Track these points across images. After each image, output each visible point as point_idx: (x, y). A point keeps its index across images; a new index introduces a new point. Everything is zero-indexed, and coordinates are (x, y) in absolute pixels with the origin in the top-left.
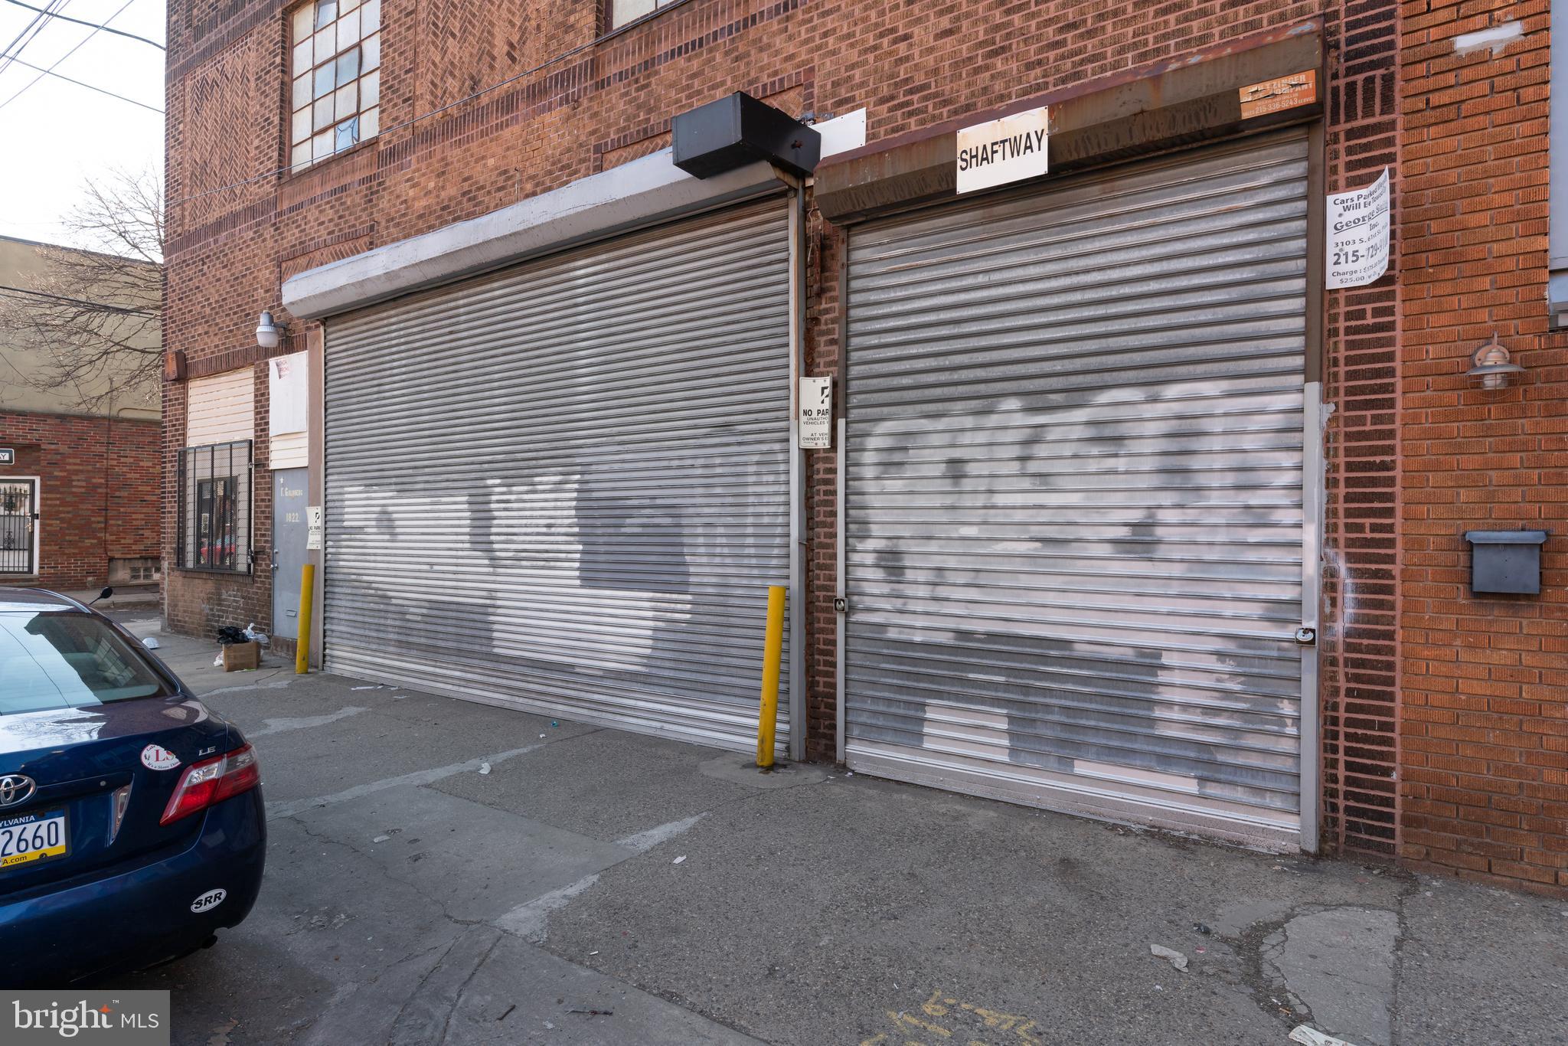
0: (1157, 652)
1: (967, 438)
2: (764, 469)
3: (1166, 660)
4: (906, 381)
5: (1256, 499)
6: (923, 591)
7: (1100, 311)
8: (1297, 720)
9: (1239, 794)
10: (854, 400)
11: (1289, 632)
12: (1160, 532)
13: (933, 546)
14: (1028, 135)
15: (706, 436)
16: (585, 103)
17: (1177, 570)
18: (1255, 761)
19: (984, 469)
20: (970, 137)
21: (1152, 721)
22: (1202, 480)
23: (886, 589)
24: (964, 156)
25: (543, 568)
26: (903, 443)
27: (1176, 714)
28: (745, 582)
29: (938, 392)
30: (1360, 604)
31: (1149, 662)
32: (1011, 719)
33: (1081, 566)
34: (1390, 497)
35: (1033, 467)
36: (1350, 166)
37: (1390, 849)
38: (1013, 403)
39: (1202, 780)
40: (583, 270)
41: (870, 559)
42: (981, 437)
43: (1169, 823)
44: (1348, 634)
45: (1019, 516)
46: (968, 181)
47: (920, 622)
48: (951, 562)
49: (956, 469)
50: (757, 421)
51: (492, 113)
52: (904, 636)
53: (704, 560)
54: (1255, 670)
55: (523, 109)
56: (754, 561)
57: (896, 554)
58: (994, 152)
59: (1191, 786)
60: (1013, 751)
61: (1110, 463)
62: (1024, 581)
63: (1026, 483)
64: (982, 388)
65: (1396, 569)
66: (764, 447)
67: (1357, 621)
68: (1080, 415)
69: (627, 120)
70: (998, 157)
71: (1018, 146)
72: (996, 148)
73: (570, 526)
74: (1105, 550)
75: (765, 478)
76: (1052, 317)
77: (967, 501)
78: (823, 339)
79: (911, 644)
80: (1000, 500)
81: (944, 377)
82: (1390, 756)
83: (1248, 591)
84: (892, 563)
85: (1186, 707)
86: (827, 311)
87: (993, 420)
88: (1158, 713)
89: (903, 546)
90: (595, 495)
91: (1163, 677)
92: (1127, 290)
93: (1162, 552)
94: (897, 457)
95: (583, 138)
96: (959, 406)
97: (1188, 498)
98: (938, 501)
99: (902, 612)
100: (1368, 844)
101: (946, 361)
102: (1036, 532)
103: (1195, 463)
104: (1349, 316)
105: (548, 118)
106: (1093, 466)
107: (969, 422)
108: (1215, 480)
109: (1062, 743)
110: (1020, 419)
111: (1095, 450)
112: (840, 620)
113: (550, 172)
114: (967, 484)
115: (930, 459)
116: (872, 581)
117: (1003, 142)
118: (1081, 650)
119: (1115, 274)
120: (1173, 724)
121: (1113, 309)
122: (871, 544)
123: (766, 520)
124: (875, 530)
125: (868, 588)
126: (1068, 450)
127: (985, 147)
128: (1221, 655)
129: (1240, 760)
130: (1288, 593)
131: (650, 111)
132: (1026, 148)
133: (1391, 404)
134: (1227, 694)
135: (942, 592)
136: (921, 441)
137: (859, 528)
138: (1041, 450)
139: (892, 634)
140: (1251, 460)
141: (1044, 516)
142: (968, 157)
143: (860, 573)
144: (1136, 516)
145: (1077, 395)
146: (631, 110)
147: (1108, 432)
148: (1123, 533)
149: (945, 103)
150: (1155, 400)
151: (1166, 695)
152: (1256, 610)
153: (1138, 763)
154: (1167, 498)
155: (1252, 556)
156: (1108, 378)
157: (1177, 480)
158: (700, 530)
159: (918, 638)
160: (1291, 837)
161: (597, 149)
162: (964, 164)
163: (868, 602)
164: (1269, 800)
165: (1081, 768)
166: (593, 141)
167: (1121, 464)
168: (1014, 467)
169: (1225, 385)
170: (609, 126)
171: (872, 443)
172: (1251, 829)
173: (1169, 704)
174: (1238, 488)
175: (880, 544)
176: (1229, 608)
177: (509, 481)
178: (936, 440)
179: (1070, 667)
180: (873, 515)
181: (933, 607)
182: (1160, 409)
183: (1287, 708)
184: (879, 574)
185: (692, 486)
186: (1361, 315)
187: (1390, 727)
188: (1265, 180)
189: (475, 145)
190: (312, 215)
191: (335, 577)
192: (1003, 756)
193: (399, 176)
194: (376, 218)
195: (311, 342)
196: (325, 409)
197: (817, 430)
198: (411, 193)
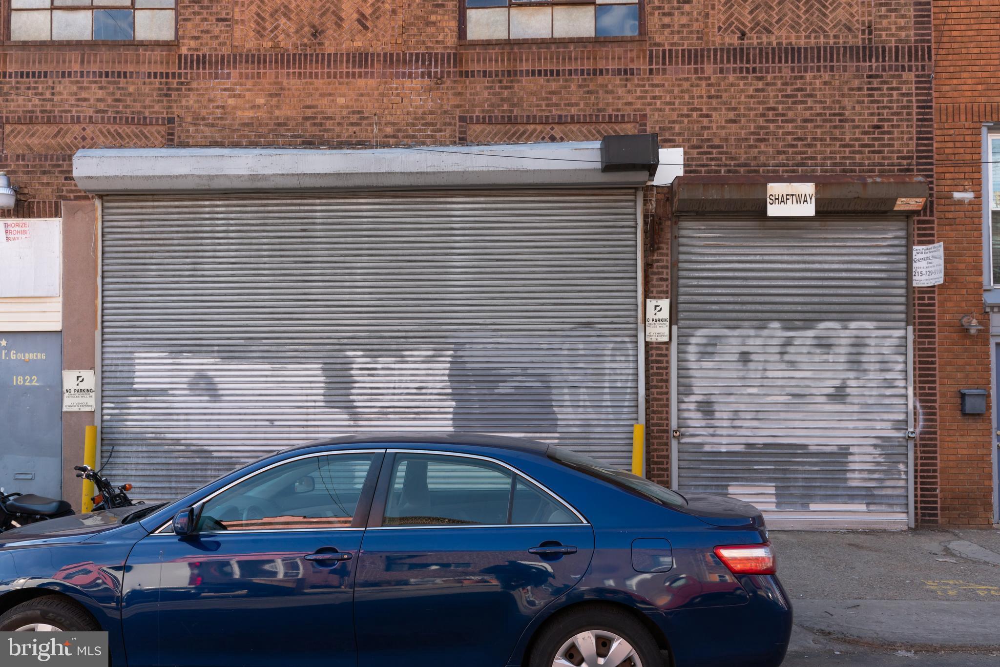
0: (848, 447)
1: (751, 341)
2: (618, 352)
3: (852, 450)
4: (714, 307)
5: (889, 375)
6: (726, 424)
7: (820, 283)
8: (906, 472)
9: (883, 508)
10: (681, 315)
11: (900, 434)
12: (848, 390)
13: (732, 399)
14: (805, 195)
15: (571, 330)
16: (448, 83)
17: (856, 408)
18: (889, 492)
19: (762, 358)
20: (775, 189)
21: (847, 479)
22: (866, 366)
23: (703, 423)
24: (771, 197)
25: (414, 419)
26: (713, 342)
27: (857, 475)
28: (603, 423)
29: (734, 315)
30: (925, 420)
31: (844, 452)
32: (776, 487)
33: (811, 408)
34: (934, 375)
35: (787, 358)
36: (919, 235)
37: (936, 522)
38: (776, 325)
39: (868, 504)
40: (459, 206)
41: (692, 407)
42: (759, 341)
43: (854, 527)
44: (921, 433)
45: (780, 383)
46: (773, 210)
47: (725, 440)
48: (742, 407)
49: (745, 358)
50: (612, 323)
51: (341, 62)
52: (716, 449)
53: (570, 410)
54: (890, 452)
55: (378, 68)
56: (610, 410)
57: (709, 403)
58: (787, 199)
59: (863, 508)
60: (778, 504)
61: (825, 357)
62: (783, 416)
63: (783, 366)
64: (759, 315)
65: (937, 405)
66: (618, 339)
67: (924, 428)
68: (811, 333)
69: (492, 105)
70: (789, 202)
71: (800, 199)
72: (788, 197)
73: (442, 388)
74: (823, 399)
75: (618, 358)
76: (796, 283)
77: (752, 374)
78: (655, 277)
79: (720, 453)
80: (770, 374)
81: (737, 307)
82: (935, 483)
83: (886, 417)
84: (707, 409)
85: (861, 471)
86: (658, 261)
87: (765, 332)
88: (849, 475)
89: (713, 399)
90: (468, 366)
91: (851, 458)
92: (832, 275)
93: (849, 400)
94: (710, 349)
95: (447, 107)
96: (746, 323)
97: (860, 375)
98: (735, 374)
99: (713, 436)
100: (929, 521)
101: (739, 299)
102: (788, 390)
103: (864, 358)
104: (919, 298)
105: (408, 83)
106: (817, 358)
107: (752, 332)
108: (872, 367)
109: (803, 496)
110: (780, 333)
111: (818, 351)
112: (674, 444)
113: (413, 125)
114: (751, 366)
115: (730, 351)
116: (695, 420)
117: (793, 195)
118: (812, 449)
119: (826, 266)
120: (855, 480)
121: (826, 283)
122: (693, 398)
123: (619, 384)
124: (696, 390)
125: (691, 423)
126: (805, 350)
127: (783, 196)
128: (875, 446)
129: (884, 492)
130: (902, 417)
131: (513, 105)
132: (804, 201)
133: (934, 337)
134: (878, 463)
135: (738, 423)
136: (724, 341)
137: (686, 389)
138: (791, 349)
139: (707, 448)
140: (886, 358)
141: (793, 383)
142: (774, 198)
143: (686, 415)
144: (837, 383)
145: (809, 323)
146: (494, 100)
147: (824, 342)
148: (831, 391)
150: (846, 328)
151: (852, 466)
152: (889, 425)
153: (840, 500)
154: (851, 375)
155: (887, 401)
156: (824, 316)
157: (855, 366)
158: (566, 391)
159: (724, 449)
160: (901, 523)
161: (462, 119)
162: (771, 202)
163: (691, 431)
164: (896, 508)
165: (813, 507)
166: (458, 112)
167: (830, 358)
168: (777, 358)
169: (875, 324)
170: (474, 106)
171: (693, 340)
172: (889, 523)
173: (853, 471)
174: (882, 370)
175: (700, 398)
176: (878, 425)
177: (373, 353)
178: (733, 341)
179: (807, 458)
180: (694, 381)
181: (733, 432)
182: (847, 333)
183: (902, 467)
184: (699, 415)
185: (560, 362)
186: (923, 299)
187: (935, 471)
188: (890, 235)
189: (319, 83)
190: (65, 89)
191: (117, 436)
192: (773, 507)
193: (212, 83)
194: (176, 111)
195: (72, 213)
196: (103, 278)
197: (659, 332)
198: (231, 102)
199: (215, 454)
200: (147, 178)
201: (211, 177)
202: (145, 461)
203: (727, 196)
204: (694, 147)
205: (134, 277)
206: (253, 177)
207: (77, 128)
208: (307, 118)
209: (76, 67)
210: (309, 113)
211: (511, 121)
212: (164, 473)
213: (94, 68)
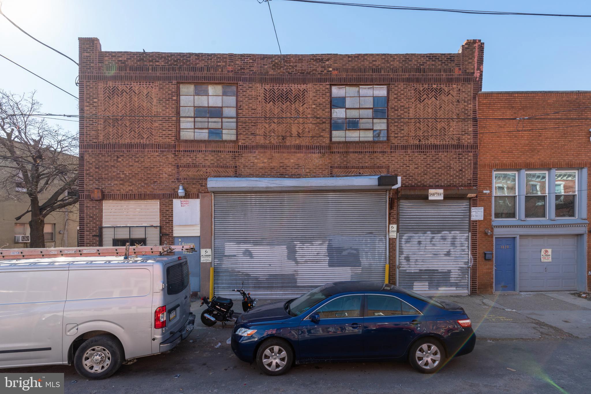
0: (450, 270)
1: (421, 238)
2: (380, 241)
3: (452, 271)
4: (410, 227)
5: (463, 248)
6: (413, 263)
7: (443, 219)
8: (468, 278)
9: (461, 289)
10: (400, 230)
11: (466, 266)
12: (451, 253)
13: (415, 256)
15: (366, 234)
16: (327, 155)
17: (453, 258)
18: (463, 284)
19: (425, 243)
20: (431, 191)
21: (450, 280)
22: (456, 245)
23: (406, 263)
24: (430, 194)
25: (316, 263)
26: (410, 238)
27: (453, 279)
28: (375, 264)
29: (416, 229)
30: (474, 261)
31: (449, 272)
32: (429, 283)
33: (440, 258)
34: (476, 248)
35: (432, 243)
36: (473, 204)
37: (476, 292)
38: (429, 232)
39: (456, 288)
40: (331, 195)
41: (403, 258)
42: (424, 238)
43: (452, 295)
44: (472, 265)
45: (430, 250)
46: (430, 198)
47: (413, 269)
48: (418, 258)
49: (419, 243)
50: (379, 232)
51: (292, 148)
52: (410, 271)
53: (365, 260)
54: (463, 271)
55: (304, 150)
56: (377, 260)
57: (408, 257)
59: (455, 289)
60: (429, 288)
61: (444, 242)
62: (431, 261)
63: (431, 245)
64: (424, 229)
65: (477, 257)
66: (380, 237)
68: (440, 235)
69: (341, 163)
70: (436, 195)
71: (439, 194)
73: (325, 253)
74: (443, 255)
75: (380, 243)
76: (435, 219)
77: (421, 248)
78: (392, 217)
79: (412, 273)
80: (427, 248)
81: (417, 227)
82: (476, 281)
83: (462, 261)
84: (407, 259)
85: (454, 277)
86: (393, 212)
87: (426, 235)
88: (451, 279)
89: (410, 256)
90: (333, 246)
91: (451, 274)
92: (446, 217)
93: (451, 255)
94: (409, 240)
95: (326, 163)
96: (420, 232)
97: (455, 248)
98: (416, 248)
99: (409, 267)
100: (474, 292)
101: (418, 224)
102: (433, 253)
103: (456, 243)
104: (473, 224)
105: (314, 155)
106: (441, 243)
107: (422, 235)
108: (458, 245)
109: (437, 285)
110: (430, 235)
111: (442, 240)
112: (397, 270)
113: (315, 169)
114: (421, 245)
115: (415, 241)
116: (404, 262)
117: (436, 193)
118: (440, 271)
119: (445, 214)
120: (452, 280)
121: (444, 219)
122: (403, 256)
123: (380, 251)
124: (404, 253)
125: (402, 263)
126: (438, 240)
127: (433, 193)
128: (459, 270)
129: (461, 284)
130: (467, 261)
131: (347, 163)
133: (477, 236)
134: (459, 275)
135: (417, 263)
136: (413, 238)
137: (401, 253)
138: (434, 240)
139: (408, 271)
140: (463, 242)
141: (434, 250)
143: (401, 261)
144: (447, 250)
145: (439, 232)
146: (341, 161)
147: (444, 238)
148: (446, 253)
149: (416, 180)
150: (451, 233)
151: (452, 276)
152: (463, 263)
153: (448, 287)
154: (452, 248)
155: (462, 256)
156: (444, 230)
157: (453, 245)
158: (364, 254)
159: (413, 272)
160: (466, 293)
161: (331, 167)
163: (403, 266)
164: (464, 289)
165: (439, 289)
166: (330, 165)
167: (446, 243)
168: (429, 243)
169: (459, 232)
170: (335, 163)
171: (404, 237)
172: (462, 293)
173: (452, 277)
174: (461, 246)
175: (405, 256)
176: (460, 263)
177: (303, 242)
178: (416, 238)
179: (438, 274)
180: (404, 250)
181: (415, 266)
182: (451, 235)
183: (467, 276)
184: (405, 261)
185: (362, 245)
186: (474, 224)
187: (476, 277)
188: (465, 204)
189: (285, 155)
190: (200, 156)
191: (219, 270)
192: (427, 289)
193: (249, 155)
194: (238, 164)
195: (203, 197)
196: (214, 219)
197: (393, 235)
198: (256, 161)
199: (252, 276)
200: (232, 188)
201: (253, 187)
202: (229, 278)
203: (416, 193)
204: (404, 176)
205: (225, 218)
206: (267, 188)
207: (204, 169)
208: (281, 167)
209: (204, 149)
210: (281, 165)
211: (347, 168)
212: (235, 282)
213: (210, 149)
